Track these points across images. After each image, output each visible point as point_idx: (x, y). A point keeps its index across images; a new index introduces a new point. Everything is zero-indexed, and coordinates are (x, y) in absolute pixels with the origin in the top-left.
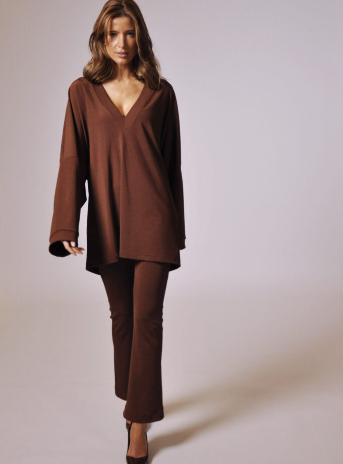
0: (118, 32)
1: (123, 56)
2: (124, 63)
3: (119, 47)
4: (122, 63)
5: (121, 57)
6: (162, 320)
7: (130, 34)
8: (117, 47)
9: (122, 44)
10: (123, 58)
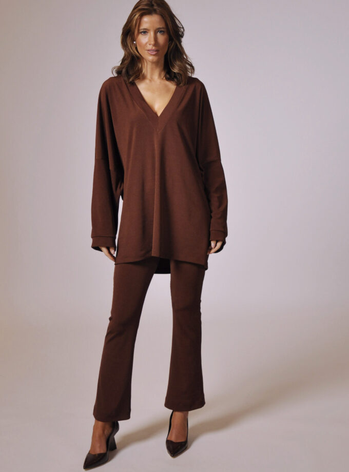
0: (149, 30)
1: (154, 53)
2: (154, 60)
3: (150, 44)
4: (153, 60)
5: (151, 55)
6: (200, 314)
7: (161, 32)
8: (148, 45)
9: (153, 42)
10: (154, 55)
